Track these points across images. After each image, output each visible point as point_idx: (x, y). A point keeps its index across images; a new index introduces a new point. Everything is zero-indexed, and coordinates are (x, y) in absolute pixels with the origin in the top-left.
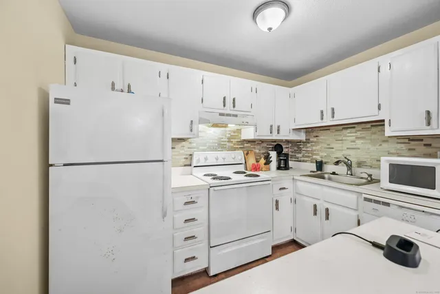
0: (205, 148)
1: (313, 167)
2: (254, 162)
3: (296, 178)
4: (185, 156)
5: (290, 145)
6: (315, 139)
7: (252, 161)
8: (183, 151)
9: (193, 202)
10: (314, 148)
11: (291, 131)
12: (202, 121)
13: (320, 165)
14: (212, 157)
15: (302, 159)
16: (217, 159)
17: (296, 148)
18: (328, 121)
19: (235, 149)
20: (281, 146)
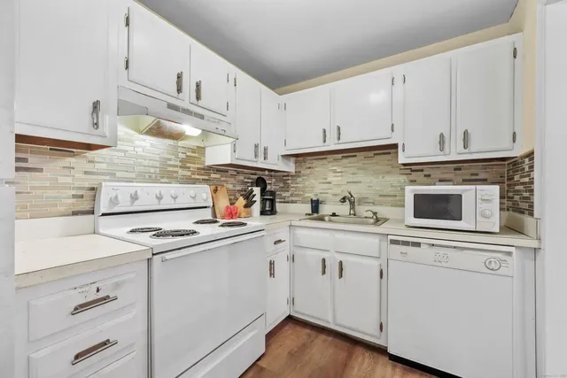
0: (133, 175)
1: (308, 208)
2: (227, 203)
3: (293, 223)
4: (74, 192)
5: (274, 180)
6: (308, 171)
7: (223, 203)
8: (69, 180)
9: (106, 299)
10: (307, 183)
11: (280, 158)
12: (123, 109)
13: (316, 205)
14: (149, 194)
15: (291, 199)
16: (160, 198)
17: (282, 185)
18: (332, 145)
19: (194, 181)
20: (264, 181)
